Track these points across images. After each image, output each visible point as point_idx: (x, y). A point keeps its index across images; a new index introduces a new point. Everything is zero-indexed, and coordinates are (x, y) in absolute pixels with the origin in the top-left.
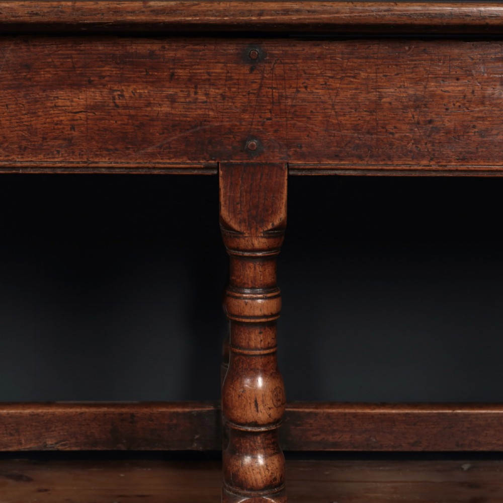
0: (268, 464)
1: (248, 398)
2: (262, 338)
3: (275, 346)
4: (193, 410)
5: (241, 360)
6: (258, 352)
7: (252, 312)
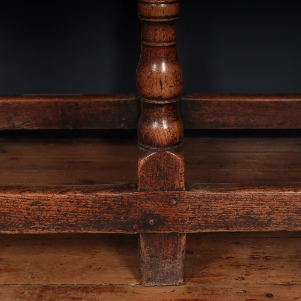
0: (170, 128)
1: (155, 79)
2: (165, 34)
3: (175, 40)
4: (121, 100)
5: (150, 51)
6: (162, 44)
7: (157, 13)
